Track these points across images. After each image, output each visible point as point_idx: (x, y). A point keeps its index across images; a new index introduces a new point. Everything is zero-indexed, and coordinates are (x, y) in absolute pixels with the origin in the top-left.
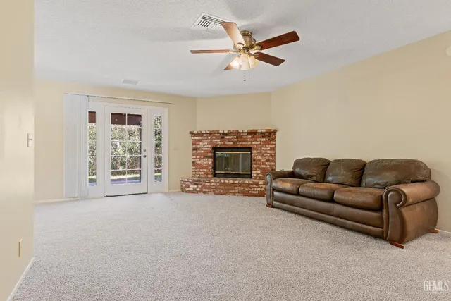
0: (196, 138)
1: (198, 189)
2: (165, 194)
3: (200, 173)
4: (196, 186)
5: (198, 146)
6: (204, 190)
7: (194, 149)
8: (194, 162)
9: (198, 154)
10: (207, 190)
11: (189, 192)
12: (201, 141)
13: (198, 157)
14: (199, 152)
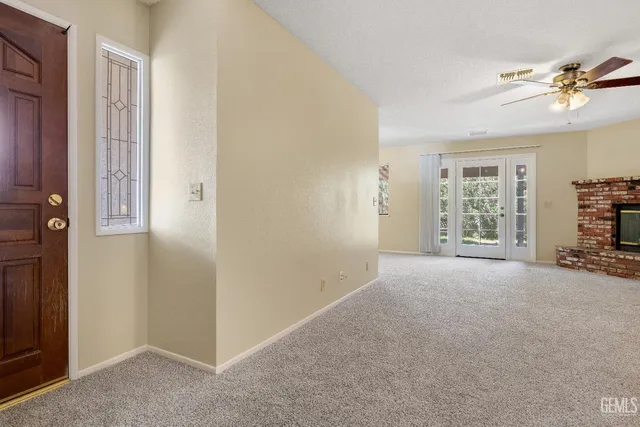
0: (583, 190)
1: (580, 264)
2: (529, 263)
3: (592, 242)
4: (575, 259)
5: (587, 202)
6: (589, 266)
7: (581, 207)
8: (580, 226)
9: (586, 214)
10: (594, 267)
11: (565, 266)
12: (592, 194)
13: (587, 218)
14: (589, 210)
